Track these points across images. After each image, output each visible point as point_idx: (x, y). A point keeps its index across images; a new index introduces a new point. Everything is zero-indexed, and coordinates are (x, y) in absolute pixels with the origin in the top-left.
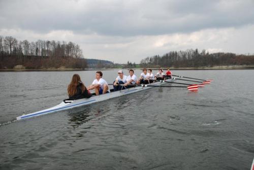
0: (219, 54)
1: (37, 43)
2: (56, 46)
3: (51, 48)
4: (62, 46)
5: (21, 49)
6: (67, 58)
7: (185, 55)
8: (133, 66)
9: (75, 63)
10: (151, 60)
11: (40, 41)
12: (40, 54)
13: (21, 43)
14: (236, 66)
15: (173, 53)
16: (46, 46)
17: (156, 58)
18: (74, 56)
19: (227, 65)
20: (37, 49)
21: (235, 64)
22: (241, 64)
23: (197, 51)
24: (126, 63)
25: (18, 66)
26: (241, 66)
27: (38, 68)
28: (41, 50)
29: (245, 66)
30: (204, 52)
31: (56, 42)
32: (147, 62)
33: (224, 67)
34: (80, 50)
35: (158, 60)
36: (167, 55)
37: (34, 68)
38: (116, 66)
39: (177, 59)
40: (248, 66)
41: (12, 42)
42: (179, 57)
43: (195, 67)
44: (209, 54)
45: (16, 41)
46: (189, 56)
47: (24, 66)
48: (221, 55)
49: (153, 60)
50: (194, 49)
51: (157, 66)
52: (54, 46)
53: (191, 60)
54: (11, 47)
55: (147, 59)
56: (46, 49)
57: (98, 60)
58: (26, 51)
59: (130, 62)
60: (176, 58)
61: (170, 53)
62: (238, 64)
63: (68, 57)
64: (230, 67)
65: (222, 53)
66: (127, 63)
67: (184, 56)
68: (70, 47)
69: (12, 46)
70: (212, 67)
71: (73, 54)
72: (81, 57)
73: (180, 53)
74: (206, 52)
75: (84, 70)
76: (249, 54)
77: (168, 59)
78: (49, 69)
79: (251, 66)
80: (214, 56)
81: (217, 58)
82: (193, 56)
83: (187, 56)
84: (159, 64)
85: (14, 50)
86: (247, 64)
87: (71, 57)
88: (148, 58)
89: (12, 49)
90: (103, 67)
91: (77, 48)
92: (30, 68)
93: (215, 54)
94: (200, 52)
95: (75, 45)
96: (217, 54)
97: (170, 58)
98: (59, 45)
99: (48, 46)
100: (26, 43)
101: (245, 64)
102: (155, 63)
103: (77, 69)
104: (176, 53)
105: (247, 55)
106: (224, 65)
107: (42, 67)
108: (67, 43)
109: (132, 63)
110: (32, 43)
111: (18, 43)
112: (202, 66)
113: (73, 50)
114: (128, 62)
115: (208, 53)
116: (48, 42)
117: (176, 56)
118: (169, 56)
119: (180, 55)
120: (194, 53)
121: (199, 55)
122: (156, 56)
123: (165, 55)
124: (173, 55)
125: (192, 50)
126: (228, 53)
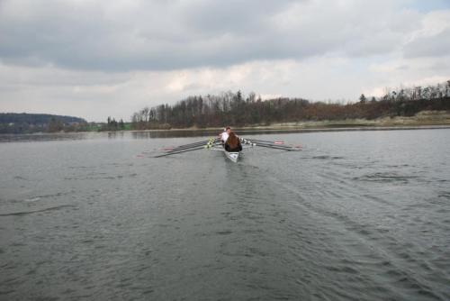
0: (280, 101)
7: (217, 103)
8: (118, 127)
10: (152, 113)
14: (311, 123)
15: (195, 100)
17: (163, 109)
19: (296, 121)
21: (309, 119)
22: (320, 120)
23: (239, 94)
26: (319, 123)
29: (326, 122)
30: (253, 96)
33: (291, 125)
35: (166, 114)
36: (183, 103)
39: (203, 112)
40: (332, 123)
42: (206, 106)
44: (263, 100)
46: (225, 105)
48: (284, 103)
49: (157, 114)
50: (235, 92)
51: (165, 125)
53: (230, 113)
55: (145, 112)
57: (50, 116)
59: (112, 119)
60: (201, 109)
61: (190, 100)
62: (314, 120)
64: (301, 124)
65: (285, 99)
66: (107, 122)
67: (216, 105)
70: (268, 125)
73: (207, 99)
74: (257, 98)
76: (330, 101)
77: (186, 111)
79: (338, 123)
80: (272, 104)
81: (277, 108)
82: (231, 105)
83: (221, 106)
84: (168, 122)
86: (330, 119)
88: (146, 110)
90: (60, 129)
93: (272, 101)
94: (245, 97)
96: (276, 100)
97: (190, 109)
101: (326, 119)
104: (201, 99)
105: (327, 103)
106: (291, 122)
109: (118, 121)
112: (250, 123)
114: (109, 119)
115: (260, 100)
117: (201, 105)
118: (187, 104)
119: (208, 103)
120: (234, 98)
121: (244, 103)
122: (163, 106)
123: (180, 104)
124: (195, 104)
125: (231, 94)
126: (296, 99)
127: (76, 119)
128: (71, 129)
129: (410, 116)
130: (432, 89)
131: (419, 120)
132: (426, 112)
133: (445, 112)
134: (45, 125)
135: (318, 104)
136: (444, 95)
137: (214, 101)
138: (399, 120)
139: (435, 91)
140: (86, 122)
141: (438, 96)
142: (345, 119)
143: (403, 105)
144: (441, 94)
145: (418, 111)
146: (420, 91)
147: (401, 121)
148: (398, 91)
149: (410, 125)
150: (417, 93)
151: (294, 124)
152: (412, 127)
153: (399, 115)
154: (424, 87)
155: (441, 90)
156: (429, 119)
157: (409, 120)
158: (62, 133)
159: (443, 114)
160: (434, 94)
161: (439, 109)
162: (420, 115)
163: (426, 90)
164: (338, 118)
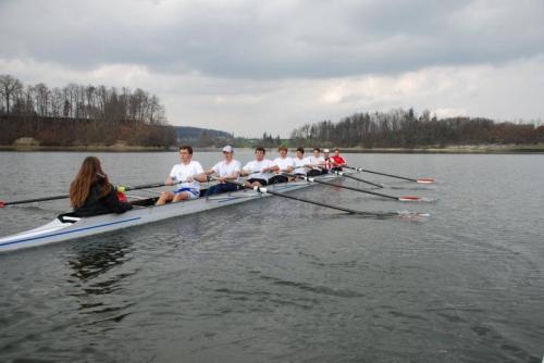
0: (458, 120)
1: (65, 90)
2: (109, 97)
3: (97, 102)
4: (122, 97)
5: (30, 102)
6: (130, 123)
7: (386, 121)
8: (274, 144)
9: (148, 134)
10: (313, 130)
11: (73, 86)
12: (72, 115)
13: (31, 89)
14: (494, 147)
15: (361, 117)
16: (85, 97)
17: (325, 126)
18: (148, 121)
19: (476, 144)
20: (67, 102)
21: (492, 142)
22: (505, 143)
23: (411, 112)
24: (260, 136)
25: (22, 140)
26: (504, 147)
27: (66, 145)
28: (74, 105)
29: (512, 146)
30: (426, 115)
31: (108, 88)
32: (304, 135)
33: (469, 148)
34: (159, 108)
35: (328, 131)
36: (348, 120)
37: (58, 145)
38: (239, 143)
39: (370, 129)
40: (520, 147)
41: (10, 87)
42: (374, 125)
43: (406, 147)
44: (439, 119)
45: (18, 86)
46: (394, 123)
47: (37, 139)
48: (463, 123)
49: (318, 131)
50: (406, 110)
51: (326, 143)
52: (104, 97)
53: (397, 133)
54: (8, 99)
55: (305, 128)
56: (86, 103)
57: (199, 129)
58: (42, 108)
59: (268, 135)
60: (367, 126)
61: (355, 117)
62: (498, 143)
63: (134, 121)
64: (482, 147)
65: (465, 119)
66: (262, 137)
67: (385, 123)
68: (138, 100)
69: (11, 96)
70: (442, 147)
71: (145, 116)
72: (162, 122)
73: (375, 116)
74: (431, 116)
75: (167, 150)
76: (521, 121)
77: (351, 129)
78: (91, 147)
79: (527, 147)
80: (448, 124)
81: (455, 127)
83: (390, 124)
84: (331, 140)
85: (15, 106)
86: (518, 143)
87: (141, 122)
88: (307, 127)
89: (12, 103)
90: (210, 144)
91: (154, 103)
92: (49, 145)
93: (450, 120)
94: (418, 114)
95: (150, 97)
96: (454, 119)
97: (355, 128)
98: (114, 96)
99: (89, 97)
100: (42, 89)
101: (514, 142)
102: (323, 138)
103: (152, 148)
104: (368, 117)
105: (517, 123)
106: (469, 144)
107: (76, 142)
108: (133, 92)
109: (274, 137)
110: (56, 90)
111: (25, 89)
112: (423, 144)
113: (145, 106)
114: (265, 135)
115: (435, 118)
116: (91, 89)
117: (368, 123)
118: (352, 121)
119: (377, 122)
120: (406, 116)
121: (416, 122)
122: (325, 123)
123: (344, 121)
124: (361, 121)
125: (402, 111)
126: (478, 119)
127: (221, 133)
135: (503, 126)
137: (383, 119)
142: (536, 143)
151: (473, 147)
158: (213, 147)
164: (528, 142)
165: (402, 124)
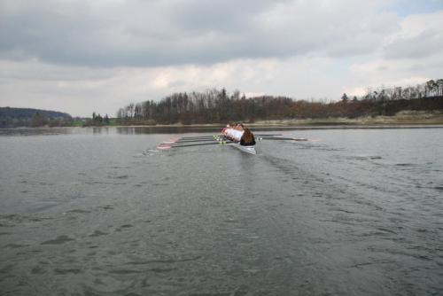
0: (264, 99)
7: (202, 100)
8: (103, 122)
10: (137, 109)
14: (294, 121)
15: (180, 97)
17: (148, 105)
21: (293, 117)
22: (303, 118)
23: (224, 92)
26: (302, 121)
29: (309, 120)
30: (237, 94)
32: (129, 115)
33: (274, 123)
35: (151, 110)
36: (168, 99)
39: (188, 109)
40: (315, 121)
42: (191, 103)
43: (221, 123)
46: (209, 102)
48: (268, 101)
49: (142, 110)
50: (220, 90)
51: (150, 121)
53: (214, 110)
55: (130, 107)
57: (35, 110)
59: (97, 114)
60: (186, 105)
61: (175, 97)
62: (298, 118)
64: (285, 122)
65: (269, 97)
66: (92, 117)
67: (201, 102)
70: (252, 122)
73: (192, 96)
74: (241, 96)
77: (172, 108)
79: (320, 121)
80: (256, 102)
81: (261, 105)
83: (206, 103)
84: (153, 118)
86: (313, 117)
90: (44, 123)
93: (256, 98)
94: (230, 94)
96: (260, 98)
97: (175, 106)
101: (310, 117)
102: (146, 116)
104: (186, 96)
105: (310, 101)
106: (275, 119)
109: (103, 116)
114: (94, 115)
115: (244, 97)
117: (186, 102)
118: (172, 100)
119: (194, 100)
120: (220, 95)
121: (228, 100)
122: (148, 102)
123: (165, 100)
124: (180, 100)
125: (215, 91)
126: (280, 98)
127: (60, 114)
128: (56, 124)
129: (390, 115)
130: (412, 89)
131: (399, 119)
132: (406, 112)
133: (423, 112)
134: (29, 119)
135: (301, 103)
136: (423, 96)
137: (199, 98)
138: (380, 119)
139: (414, 91)
140: (70, 117)
141: (417, 97)
142: (327, 117)
143: (384, 105)
144: (420, 95)
145: (398, 111)
146: (400, 91)
147: (382, 120)
148: (379, 91)
149: (391, 124)
150: (397, 94)
151: (278, 121)
152: (392, 126)
153: (380, 114)
154: (404, 87)
155: (420, 90)
156: (409, 119)
157: (389, 119)
158: (46, 127)
159: (423, 114)
160: (414, 95)
161: (418, 109)
162: (400, 115)
163: (406, 90)
164: (321, 116)
165: (216, 102)
